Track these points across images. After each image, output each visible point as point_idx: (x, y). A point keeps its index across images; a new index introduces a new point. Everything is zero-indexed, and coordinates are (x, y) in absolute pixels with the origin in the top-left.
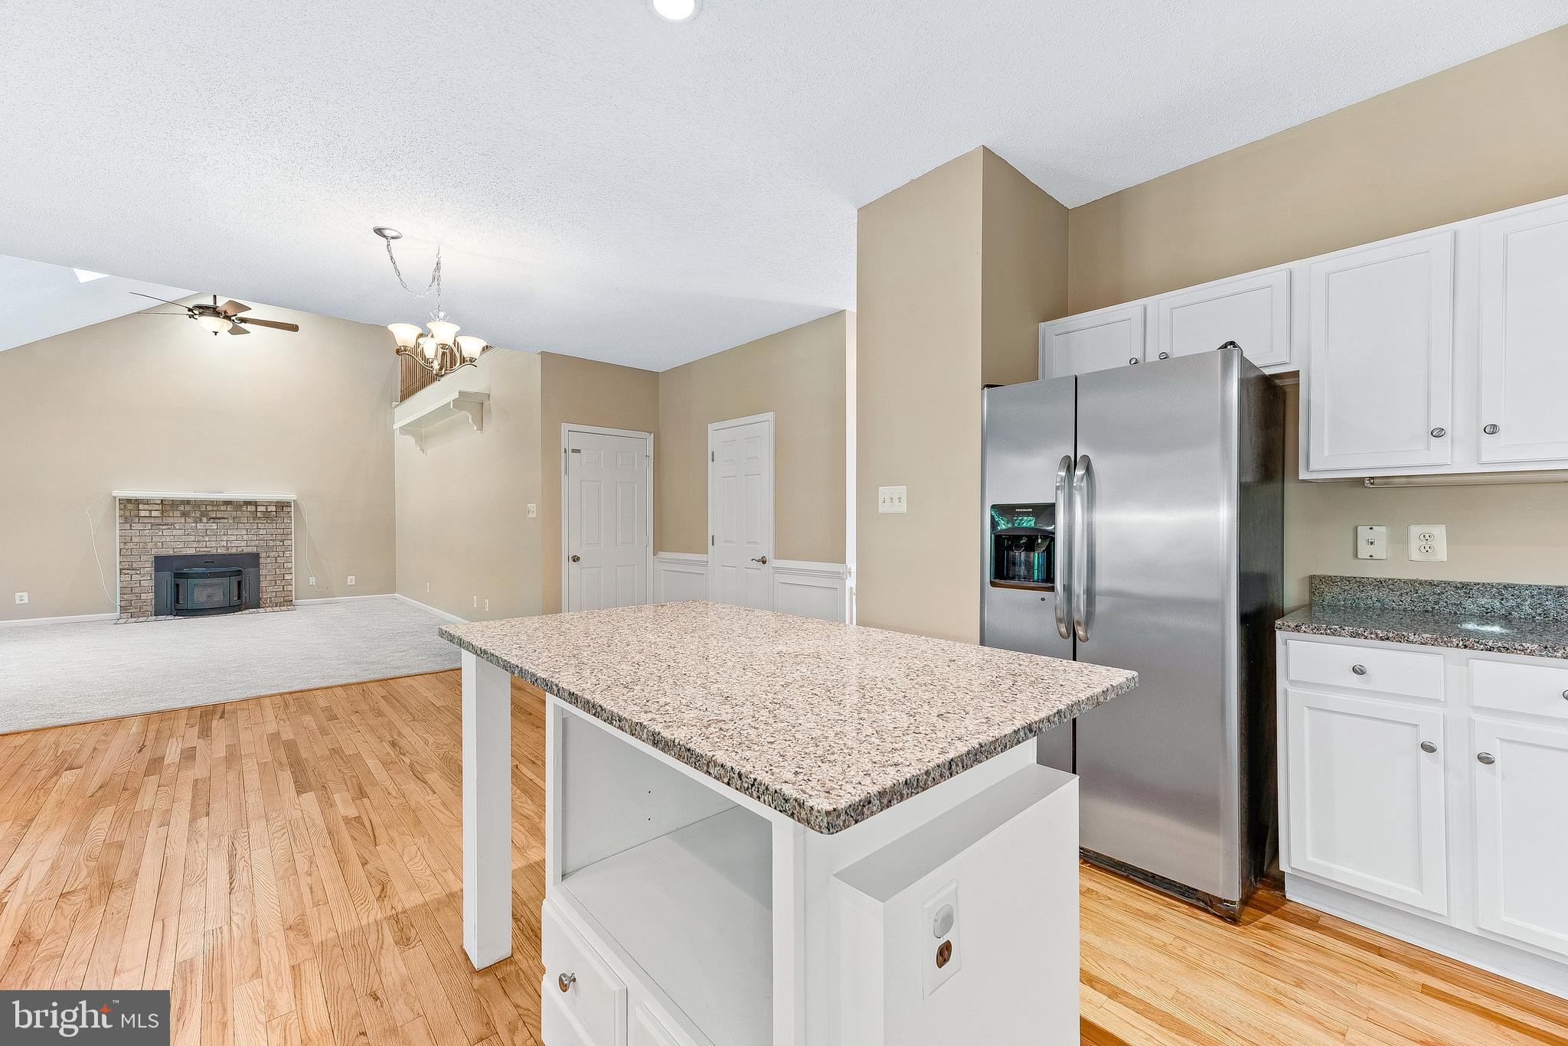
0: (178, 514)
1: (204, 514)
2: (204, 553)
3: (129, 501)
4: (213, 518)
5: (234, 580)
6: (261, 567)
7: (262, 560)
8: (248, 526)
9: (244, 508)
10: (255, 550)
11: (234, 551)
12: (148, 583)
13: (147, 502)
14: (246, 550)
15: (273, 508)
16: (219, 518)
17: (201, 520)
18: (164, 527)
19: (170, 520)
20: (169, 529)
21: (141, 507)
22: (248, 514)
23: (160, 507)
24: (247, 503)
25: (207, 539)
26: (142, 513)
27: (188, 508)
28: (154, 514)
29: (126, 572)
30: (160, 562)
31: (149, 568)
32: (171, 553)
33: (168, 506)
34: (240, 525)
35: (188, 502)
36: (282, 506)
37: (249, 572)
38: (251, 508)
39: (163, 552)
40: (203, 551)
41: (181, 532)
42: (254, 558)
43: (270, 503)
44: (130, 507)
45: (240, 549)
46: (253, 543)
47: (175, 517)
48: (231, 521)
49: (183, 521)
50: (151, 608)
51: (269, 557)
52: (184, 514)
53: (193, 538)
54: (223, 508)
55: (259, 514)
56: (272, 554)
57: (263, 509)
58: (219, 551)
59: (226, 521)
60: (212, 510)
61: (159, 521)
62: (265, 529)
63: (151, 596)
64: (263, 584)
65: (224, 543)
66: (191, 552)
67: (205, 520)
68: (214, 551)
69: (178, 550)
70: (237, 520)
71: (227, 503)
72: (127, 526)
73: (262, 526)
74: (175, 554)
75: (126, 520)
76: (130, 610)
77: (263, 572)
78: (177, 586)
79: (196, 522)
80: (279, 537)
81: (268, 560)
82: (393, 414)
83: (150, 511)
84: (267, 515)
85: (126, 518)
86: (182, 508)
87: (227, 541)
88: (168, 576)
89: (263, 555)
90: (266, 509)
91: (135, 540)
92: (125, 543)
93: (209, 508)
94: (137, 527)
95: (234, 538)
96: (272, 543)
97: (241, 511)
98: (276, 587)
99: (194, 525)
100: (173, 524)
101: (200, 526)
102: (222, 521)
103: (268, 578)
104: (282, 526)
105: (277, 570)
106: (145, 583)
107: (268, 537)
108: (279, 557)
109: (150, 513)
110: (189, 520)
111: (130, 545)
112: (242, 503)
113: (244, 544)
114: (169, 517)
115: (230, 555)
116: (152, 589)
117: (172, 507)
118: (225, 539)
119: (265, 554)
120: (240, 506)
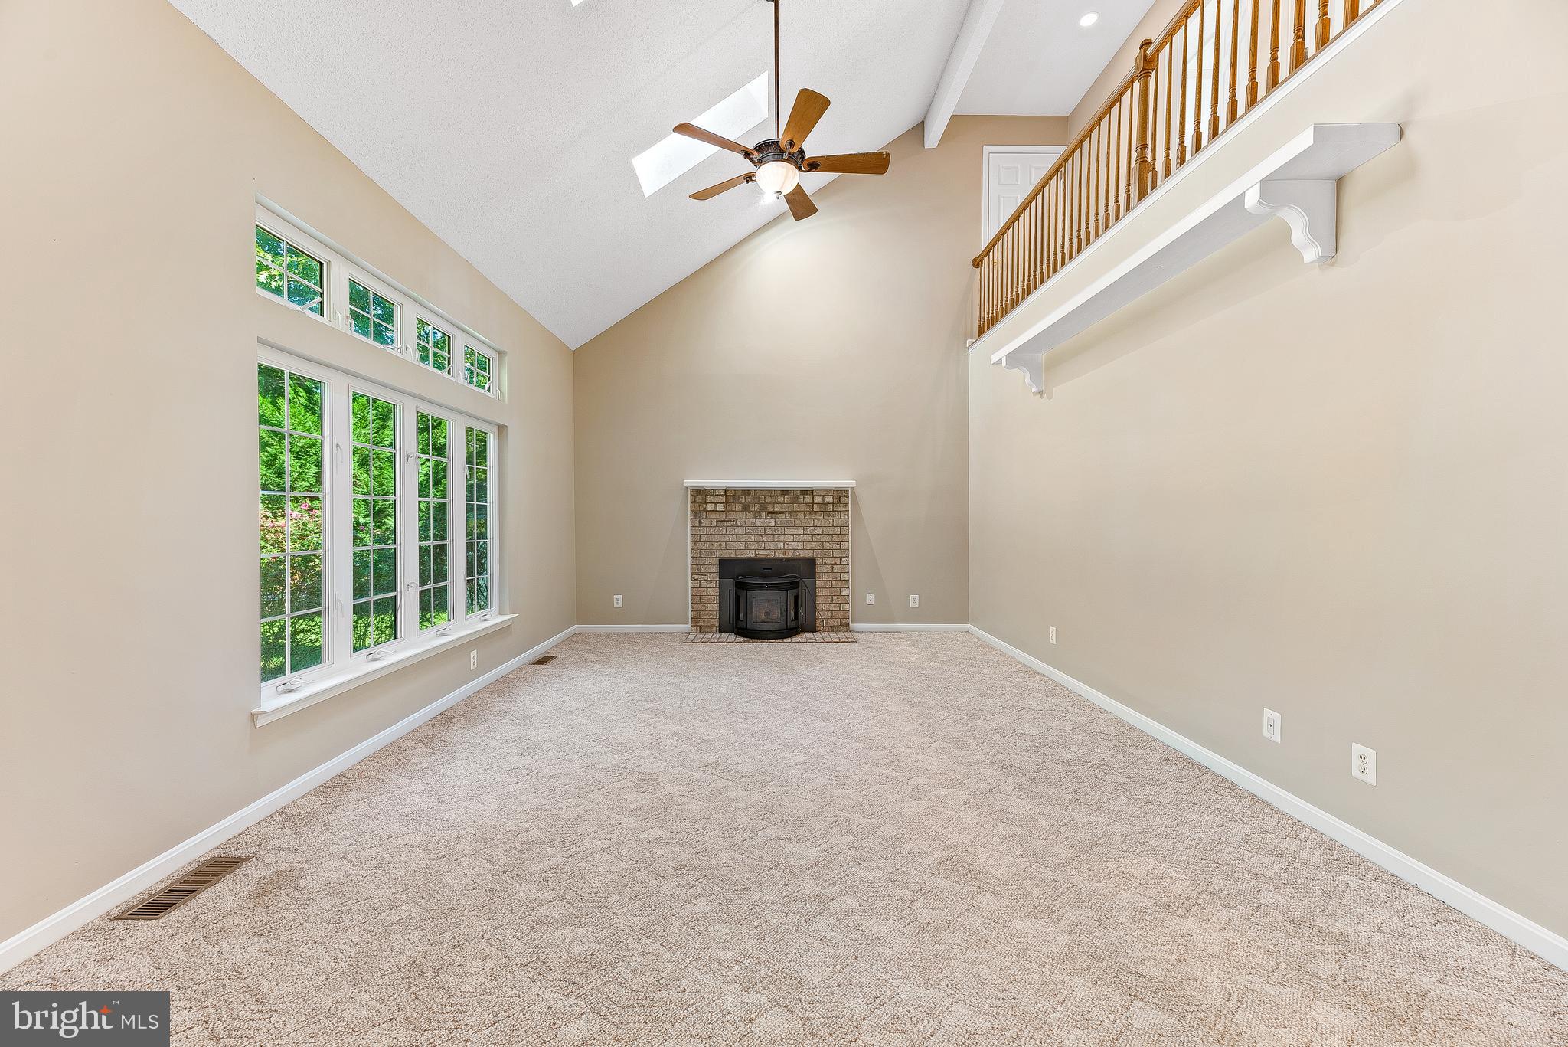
0: (739, 507)
1: (763, 507)
2: (763, 557)
3: (699, 492)
4: (771, 513)
5: (791, 594)
6: (817, 577)
7: (818, 569)
8: (804, 523)
9: (801, 499)
10: (808, 554)
11: (790, 555)
12: (714, 592)
13: (714, 493)
14: (803, 554)
15: (829, 499)
16: (776, 513)
17: (760, 515)
18: (728, 524)
19: (733, 515)
20: (732, 526)
21: (708, 499)
22: (805, 507)
23: (723, 499)
24: (805, 493)
25: (765, 539)
26: (710, 507)
27: (748, 500)
28: (720, 507)
29: (696, 577)
30: (726, 567)
31: (714, 573)
32: (733, 555)
33: (732, 496)
34: (798, 521)
35: (746, 492)
36: (839, 495)
37: (805, 584)
38: (807, 499)
39: (726, 557)
40: (762, 554)
41: (741, 530)
42: (812, 563)
43: (825, 493)
44: (699, 499)
45: (796, 553)
46: (809, 546)
47: (737, 512)
48: (788, 516)
49: (744, 516)
50: (715, 622)
51: (825, 564)
52: (746, 508)
53: (752, 538)
54: (780, 499)
55: (816, 508)
56: (828, 561)
57: (818, 500)
58: (777, 555)
59: (783, 516)
60: (771, 503)
61: (723, 516)
62: (821, 528)
63: (716, 607)
64: (820, 600)
65: (782, 545)
66: (751, 555)
67: (763, 514)
68: (771, 556)
69: (740, 552)
70: (793, 515)
71: (785, 493)
72: (697, 522)
73: (817, 523)
74: (739, 557)
75: (697, 515)
76: (699, 625)
77: (819, 584)
78: (738, 599)
79: (755, 518)
80: (836, 539)
81: (825, 569)
82: (967, 356)
83: (716, 504)
84: (824, 510)
85: (696, 513)
86: (743, 500)
87: (784, 542)
88: (730, 582)
89: (819, 561)
90: (823, 500)
91: (703, 539)
92: (695, 543)
93: (768, 500)
94: (705, 523)
95: (790, 538)
96: (828, 546)
97: (798, 503)
98: (833, 605)
99: (754, 521)
100: (735, 520)
101: (759, 522)
102: (780, 516)
103: (825, 592)
104: (839, 523)
105: (834, 582)
106: (711, 592)
107: (825, 538)
108: (835, 564)
109: (716, 507)
110: (750, 515)
111: (699, 546)
112: (799, 494)
113: (800, 546)
114: (732, 511)
115: (787, 560)
116: (716, 599)
117: (734, 499)
118: (782, 539)
119: (821, 561)
120: (797, 497)
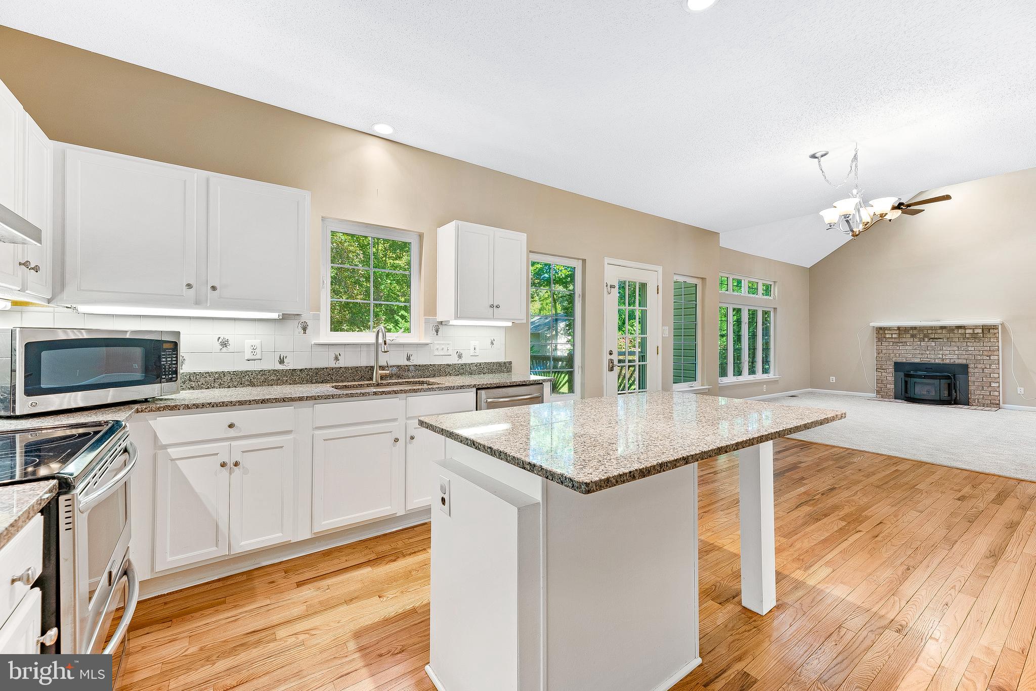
0: (909, 336)
1: (926, 336)
2: (926, 362)
3: (881, 328)
4: (932, 339)
5: (946, 382)
6: (970, 375)
7: (970, 370)
8: (958, 344)
9: (956, 331)
10: (964, 362)
11: (947, 361)
12: (891, 378)
13: (889, 329)
14: (958, 361)
15: (979, 331)
16: (936, 339)
17: (924, 340)
18: (900, 344)
19: (904, 340)
20: (904, 345)
21: (886, 332)
22: (959, 336)
23: (897, 332)
24: (958, 327)
25: (928, 353)
26: (887, 336)
27: (915, 332)
28: (894, 336)
29: (879, 370)
30: (898, 366)
31: (891, 369)
32: (904, 361)
33: (904, 330)
34: (953, 343)
35: (915, 328)
37: (960, 377)
38: (960, 331)
39: (899, 361)
40: (926, 360)
41: (911, 348)
42: (965, 368)
43: (977, 327)
44: (881, 332)
45: (952, 361)
46: (963, 357)
47: (907, 338)
48: (945, 340)
49: (912, 340)
50: (892, 394)
51: (977, 367)
52: (913, 336)
53: (918, 352)
54: (939, 331)
55: (967, 336)
56: (979, 366)
57: (971, 331)
58: (937, 361)
59: (942, 340)
60: (932, 333)
61: (897, 340)
62: (973, 347)
63: (892, 386)
64: (972, 388)
65: (941, 356)
66: (917, 360)
67: (926, 340)
68: (933, 361)
69: (909, 359)
70: (950, 340)
71: (942, 328)
72: (880, 343)
73: (971, 344)
74: (907, 362)
75: (880, 340)
76: (881, 394)
77: (971, 379)
78: (906, 382)
79: (921, 341)
80: (986, 353)
81: (976, 371)
83: (892, 334)
84: (975, 337)
86: (911, 332)
87: (942, 355)
88: (901, 374)
89: (972, 366)
90: (973, 331)
91: (884, 352)
92: (878, 354)
93: (930, 332)
94: (885, 344)
95: (948, 352)
96: (979, 357)
97: (954, 333)
98: (983, 391)
99: (919, 343)
100: (906, 342)
101: (923, 344)
102: (938, 340)
103: (977, 384)
105: (984, 378)
106: (889, 378)
107: (977, 353)
108: (987, 368)
109: (892, 336)
110: (916, 340)
111: (881, 355)
112: (954, 328)
113: (955, 357)
114: (903, 338)
115: (945, 364)
116: (893, 382)
117: (905, 332)
118: (941, 353)
119: (973, 365)
120: (953, 330)
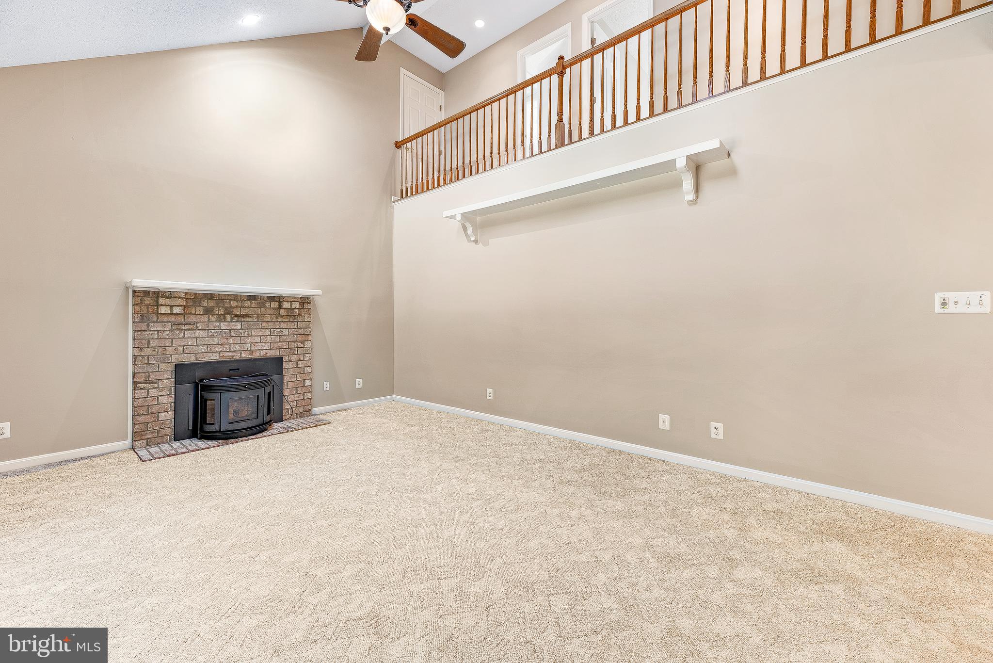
0: (200, 310)
1: (228, 311)
2: (228, 359)
3: (146, 293)
4: (237, 316)
5: (267, 391)
6: (284, 372)
7: (285, 365)
8: (271, 325)
9: (268, 305)
10: (278, 353)
11: (257, 355)
12: (168, 400)
13: (170, 295)
14: (270, 353)
15: (296, 305)
16: (243, 316)
17: (225, 318)
18: (186, 327)
19: (193, 319)
20: (191, 329)
21: (162, 301)
22: (270, 312)
23: (183, 302)
24: (271, 298)
25: (231, 341)
26: (163, 310)
27: (212, 303)
28: (177, 310)
29: (142, 386)
30: (182, 372)
31: (168, 380)
32: (192, 359)
33: (193, 299)
34: (264, 324)
35: (209, 296)
36: (305, 301)
38: (275, 305)
39: (183, 361)
40: (227, 356)
41: (203, 334)
42: (279, 360)
43: (294, 299)
44: (147, 300)
45: (263, 353)
46: (276, 346)
47: (197, 315)
48: (255, 320)
49: (206, 319)
50: (170, 431)
51: (291, 361)
52: (208, 311)
53: (216, 341)
54: (247, 304)
55: (282, 311)
56: (294, 358)
58: (243, 355)
59: (250, 319)
60: (237, 307)
61: (180, 319)
62: (287, 330)
63: (170, 415)
64: (286, 392)
65: (248, 346)
66: (214, 357)
67: (229, 318)
68: (237, 356)
69: (201, 355)
70: (261, 318)
71: (251, 298)
72: (144, 326)
73: (283, 325)
74: (200, 360)
75: (144, 318)
76: (145, 435)
77: (286, 379)
78: (204, 403)
79: (220, 321)
80: (300, 338)
81: (290, 365)
83: (172, 306)
84: (290, 314)
85: (142, 316)
86: (205, 303)
87: (251, 343)
88: (189, 386)
89: (285, 359)
90: (291, 305)
91: (153, 343)
92: (141, 349)
93: (234, 304)
94: (155, 327)
95: (257, 339)
96: (293, 345)
97: (265, 308)
98: (297, 395)
99: (217, 324)
100: (195, 323)
101: (223, 326)
102: (246, 319)
103: (290, 385)
104: (303, 325)
105: (298, 375)
106: (163, 400)
107: (290, 338)
108: (300, 360)
109: (171, 309)
110: (213, 318)
111: (145, 351)
112: (266, 299)
113: (267, 346)
114: (191, 314)
115: (256, 360)
116: (170, 407)
117: (194, 302)
118: (249, 341)
119: (287, 358)
120: (264, 302)
